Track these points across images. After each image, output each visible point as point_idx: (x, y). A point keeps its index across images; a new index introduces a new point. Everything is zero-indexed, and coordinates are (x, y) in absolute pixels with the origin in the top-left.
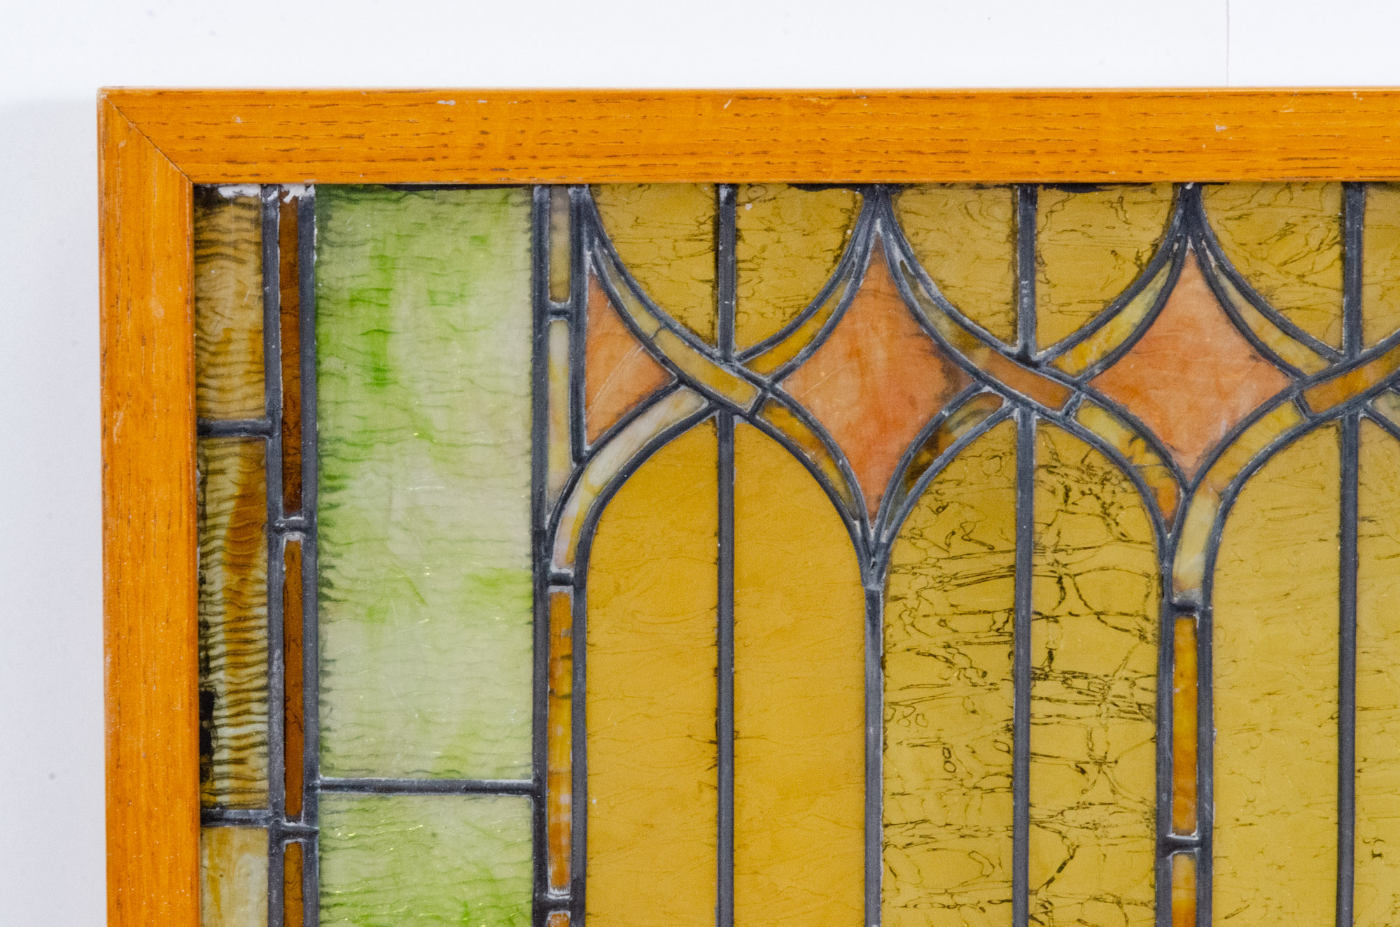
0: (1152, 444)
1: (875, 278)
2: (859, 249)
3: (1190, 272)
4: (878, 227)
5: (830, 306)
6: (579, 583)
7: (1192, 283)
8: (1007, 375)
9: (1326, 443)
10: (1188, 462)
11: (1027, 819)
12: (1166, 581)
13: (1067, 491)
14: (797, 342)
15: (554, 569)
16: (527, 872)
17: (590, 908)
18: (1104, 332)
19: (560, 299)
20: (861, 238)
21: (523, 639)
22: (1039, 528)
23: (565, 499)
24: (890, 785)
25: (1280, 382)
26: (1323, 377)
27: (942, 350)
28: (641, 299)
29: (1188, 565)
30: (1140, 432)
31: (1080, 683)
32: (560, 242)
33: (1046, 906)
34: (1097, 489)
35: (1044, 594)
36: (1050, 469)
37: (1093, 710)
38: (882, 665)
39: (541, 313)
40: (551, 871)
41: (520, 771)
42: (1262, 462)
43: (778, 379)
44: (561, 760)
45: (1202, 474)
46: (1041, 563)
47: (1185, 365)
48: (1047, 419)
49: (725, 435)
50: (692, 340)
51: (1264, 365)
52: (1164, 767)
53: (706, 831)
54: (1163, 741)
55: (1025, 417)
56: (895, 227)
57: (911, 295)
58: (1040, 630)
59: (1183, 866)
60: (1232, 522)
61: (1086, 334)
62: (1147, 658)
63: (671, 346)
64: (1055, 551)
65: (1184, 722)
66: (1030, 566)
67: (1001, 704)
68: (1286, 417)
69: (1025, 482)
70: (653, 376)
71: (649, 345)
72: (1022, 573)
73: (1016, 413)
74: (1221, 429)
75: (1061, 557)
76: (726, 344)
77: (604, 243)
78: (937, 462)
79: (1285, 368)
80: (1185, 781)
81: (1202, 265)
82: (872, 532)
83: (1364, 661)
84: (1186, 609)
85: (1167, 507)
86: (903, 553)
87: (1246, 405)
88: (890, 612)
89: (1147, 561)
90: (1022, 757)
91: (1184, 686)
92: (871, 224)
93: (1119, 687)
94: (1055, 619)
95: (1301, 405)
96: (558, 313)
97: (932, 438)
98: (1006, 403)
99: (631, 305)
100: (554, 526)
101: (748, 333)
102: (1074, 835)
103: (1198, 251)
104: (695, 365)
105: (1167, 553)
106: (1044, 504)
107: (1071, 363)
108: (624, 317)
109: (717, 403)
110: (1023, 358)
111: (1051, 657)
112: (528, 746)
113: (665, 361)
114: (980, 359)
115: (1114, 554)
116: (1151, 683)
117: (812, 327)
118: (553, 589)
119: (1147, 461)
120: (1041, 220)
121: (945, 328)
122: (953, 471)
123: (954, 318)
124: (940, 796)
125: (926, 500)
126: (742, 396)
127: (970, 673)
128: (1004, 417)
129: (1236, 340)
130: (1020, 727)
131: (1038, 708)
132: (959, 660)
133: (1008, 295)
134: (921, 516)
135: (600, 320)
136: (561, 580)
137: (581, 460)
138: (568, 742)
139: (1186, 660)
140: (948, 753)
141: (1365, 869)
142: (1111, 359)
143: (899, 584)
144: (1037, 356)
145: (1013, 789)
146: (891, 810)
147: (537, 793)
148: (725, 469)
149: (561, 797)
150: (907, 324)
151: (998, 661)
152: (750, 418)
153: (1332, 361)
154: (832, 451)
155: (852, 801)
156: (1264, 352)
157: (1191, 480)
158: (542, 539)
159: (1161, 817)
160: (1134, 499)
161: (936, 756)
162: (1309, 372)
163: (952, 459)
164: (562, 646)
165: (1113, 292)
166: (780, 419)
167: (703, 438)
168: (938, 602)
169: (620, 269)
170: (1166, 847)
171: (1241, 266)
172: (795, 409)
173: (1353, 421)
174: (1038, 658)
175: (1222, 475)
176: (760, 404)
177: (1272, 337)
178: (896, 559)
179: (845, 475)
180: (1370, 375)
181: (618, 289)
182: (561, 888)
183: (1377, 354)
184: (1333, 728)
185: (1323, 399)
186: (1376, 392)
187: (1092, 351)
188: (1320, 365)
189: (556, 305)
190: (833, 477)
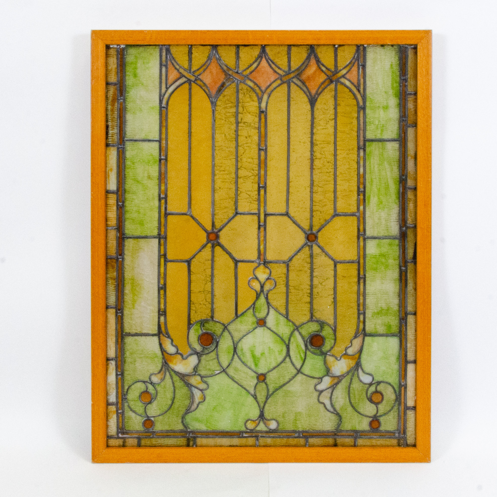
0: (258, 86)
1: (214, 60)
2: (211, 55)
3: (264, 59)
4: (214, 52)
5: (207, 64)
6: (167, 109)
7: (264, 60)
8: (234, 75)
9: (285, 86)
10: (263, 89)
11: (238, 146)
12: (260, 107)
13: (244, 93)
14: (201, 70)
15: (163, 106)
16: (158, 154)
17: (168, 159)
18: (250, 69)
19: (164, 63)
20: (212, 53)
21: (157, 117)
22: (240, 99)
23: (164, 95)
24: (216, 140)
25: (278, 76)
26: (284, 76)
27: (224, 71)
28: (176, 63)
29: (263, 105)
30: (256, 84)
31: (247, 124)
32: (164, 54)
33: (241, 159)
34: (249, 93)
35: (240, 109)
36: (241, 90)
37: (248, 128)
38: (215, 121)
39: (161, 65)
40: (162, 154)
41: (157, 138)
42: (275, 89)
43: (198, 75)
44: (164, 136)
45: (265, 91)
46: (240, 104)
47: (263, 74)
48: (241, 82)
49: (190, 84)
50: (185, 70)
51: (275, 74)
52: (260, 137)
53: (187, 147)
54: (260, 133)
55: (237, 82)
56: (217, 52)
57: (219, 62)
58: (240, 115)
59: (263, 153)
60: (270, 98)
61: (247, 68)
62: (257, 119)
63: (181, 71)
64: (243, 103)
65: (263, 130)
66: (238, 105)
67: (234, 127)
68: (279, 82)
69: (238, 92)
70: (178, 75)
71: (178, 70)
72: (237, 106)
73: (236, 81)
74: (269, 84)
75: (243, 104)
76: (190, 70)
77: (171, 54)
78: (224, 89)
79: (278, 73)
80: (263, 139)
81: (266, 58)
82: (213, 100)
83: (291, 121)
84: (262, 112)
85: (260, 95)
86: (219, 103)
87: (272, 80)
88: (216, 113)
89: (256, 104)
90: (237, 136)
91: (263, 124)
92: (213, 52)
93: (252, 125)
94: (242, 114)
95: (281, 80)
96: (163, 65)
97: (223, 85)
98: (234, 80)
99: (175, 64)
100: (163, 99)
101: (194, 68)
102: (245, 148)
103: (265, 56)
104: (185, 74)
105: (260, 103)
106: (241, 96)
107: (245, 73)
108: (174, 66)
109: (189, 80)
110: (237, 73)
111: (242, 120)
112: (158, 134)
113: (180, 73)
114: (230, 73)
115: (252, 103)
116: (257, 124)
117: (204, 67)
118: (163, 109)
119: (257, 89)
120: (240, 51)
121: (225, 68)
122: (226, 90)
123: (226, 66)
124: (224, 142)
125: (222, 95)
126: (193, 78)
127: (229, 122)
128: (234, 82)
129: (271, 70)
130: (237, 131)
131: (240, 128)
132: (227, 120)
133: (235, 63)
134: (221, 97)
135: (170, 66)
136: (164, 107)
137: (167, 88)
138: (165, 133)
139: (263, 120)
140: (225, 135)
141: (292, 154)
142: (251, 73)
143: (218, 108)
144: (239, 72)
145: (236, 141)
146: (217, 144)
147: (160, 141)
148: (190, 89)
149: (164, 142)
150: (219, 67)
151: (233, 120)
152: (194, 82)
153: (286, 73)
154: (207, 87)
155: (210, 142)
156: (275, 72)
157: (264, 91)
158: (161, 101)
159: (259, 145)
160: (255, 95)
161: (223, 135)
162: (282, 75)
163: (226, 88)
164: (164, 118)
165: (251, 62)
166: (199, 82)
167: (186, 86)
168: (224, 111)
169: (173, 58)
170: (260, 150)
171: (272, 58)
172: (201, 81)
173: (289, 82)
174: (239, 120)
175: (269, 91)
176: (196, 80)
177: (277, 69)
178: (217, 104)
179: (209, 90)
180: (292, 75)
181: (173, 62)
182: (164, 156)
183: (293, 72)
184: (286, 131)
185: (285, 79)
186: (293, 78)
187: (248, 71)
188: (284, 73)
189: (163, 64)
190: (207, 91)
